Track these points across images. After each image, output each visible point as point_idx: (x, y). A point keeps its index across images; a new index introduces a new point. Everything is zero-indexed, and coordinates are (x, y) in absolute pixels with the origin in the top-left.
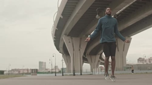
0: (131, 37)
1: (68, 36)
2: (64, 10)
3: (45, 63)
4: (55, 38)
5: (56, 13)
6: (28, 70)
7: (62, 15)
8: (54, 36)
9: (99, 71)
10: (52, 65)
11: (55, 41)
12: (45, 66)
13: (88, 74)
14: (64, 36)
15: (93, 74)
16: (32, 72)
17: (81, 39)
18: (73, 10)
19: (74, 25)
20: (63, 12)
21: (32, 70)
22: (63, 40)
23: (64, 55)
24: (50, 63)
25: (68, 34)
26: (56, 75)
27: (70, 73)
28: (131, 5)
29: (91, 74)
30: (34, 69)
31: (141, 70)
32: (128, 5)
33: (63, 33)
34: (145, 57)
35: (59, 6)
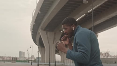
0: (98, 34)
1: (44, 30)
2: (42, 6)
3: (24, 53)
4: (32, 32)
5: (34, 10)
6: (10, 57)
7: (40, 10)
8: (32, 30)
9: (70, 63)
10: (29, 55)
11: (32, 35)
12: (24, 55)
13: (60, 65)
14: (41, 30)
15: (64, 65)
16: (13, 60)
17: (55, 33)
18: (50, 7)
19: (50, 21)
20: (41, 8)
21: (13, 58)
22: (39, 33)
23: (40, 47)
24: (27, 53)
25: (44, 28)
26: (32, 65)
27: (45, 62)
28: (102, 4)
29: (63, 65)
30: (14, 58)
31: (107, 63)
32: (100, 5)
33: (40, 27)
34: (109, 52)
35: (38, 3)
